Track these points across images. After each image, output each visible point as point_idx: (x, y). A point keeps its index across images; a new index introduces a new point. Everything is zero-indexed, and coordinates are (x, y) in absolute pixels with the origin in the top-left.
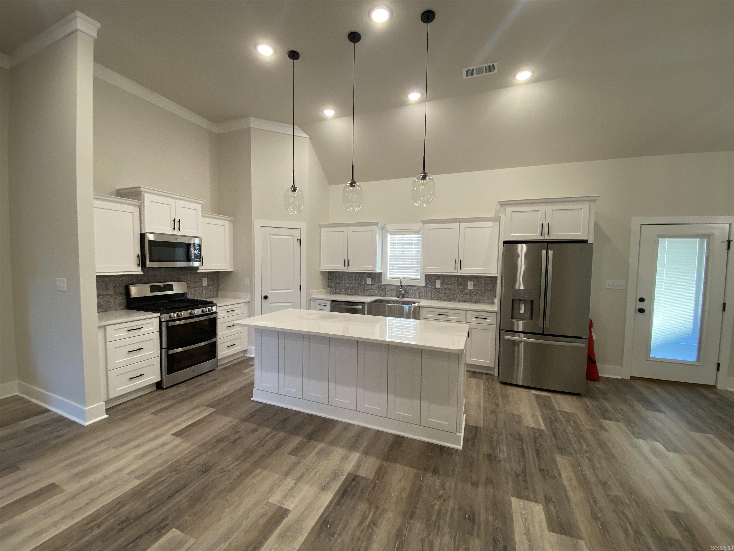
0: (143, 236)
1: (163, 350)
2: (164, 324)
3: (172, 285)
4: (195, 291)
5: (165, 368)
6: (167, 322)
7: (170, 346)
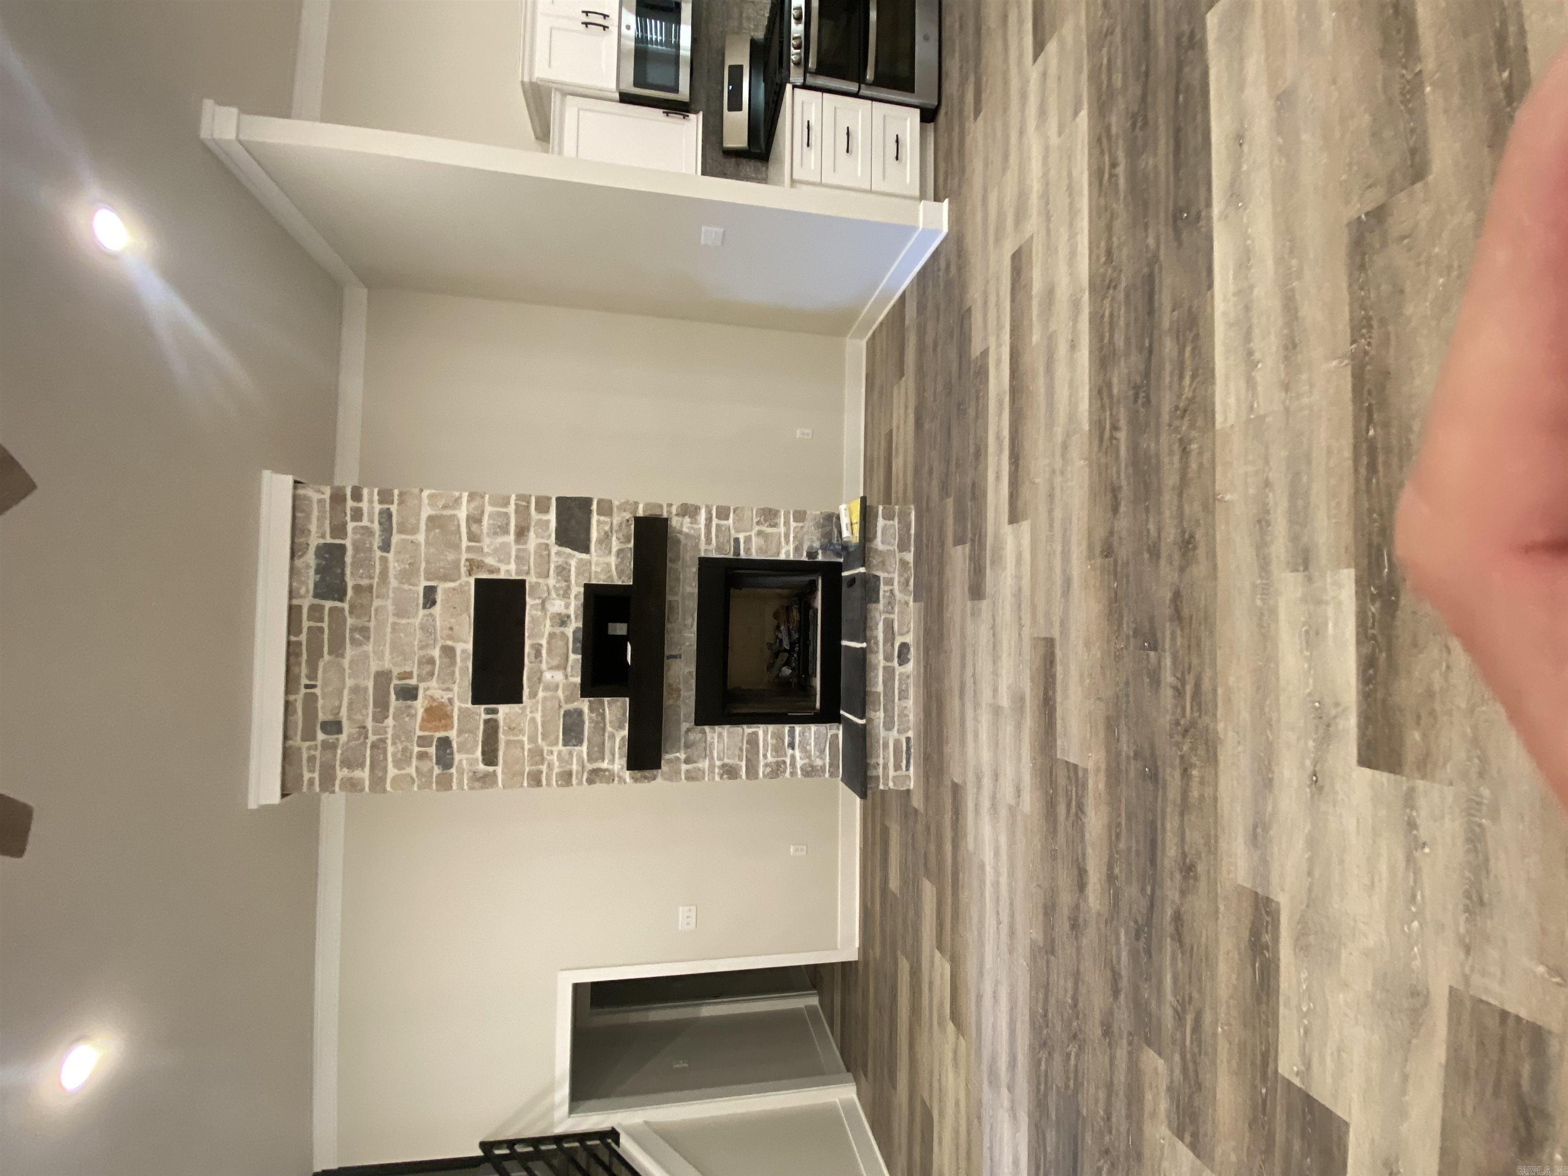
0: (626, 98)
1: (863, 92)
2: (811, 80)
3: (730, 67)
4: (749, 19)
5: (899, 95)
6: (806, 71)
7: (860, 79)
